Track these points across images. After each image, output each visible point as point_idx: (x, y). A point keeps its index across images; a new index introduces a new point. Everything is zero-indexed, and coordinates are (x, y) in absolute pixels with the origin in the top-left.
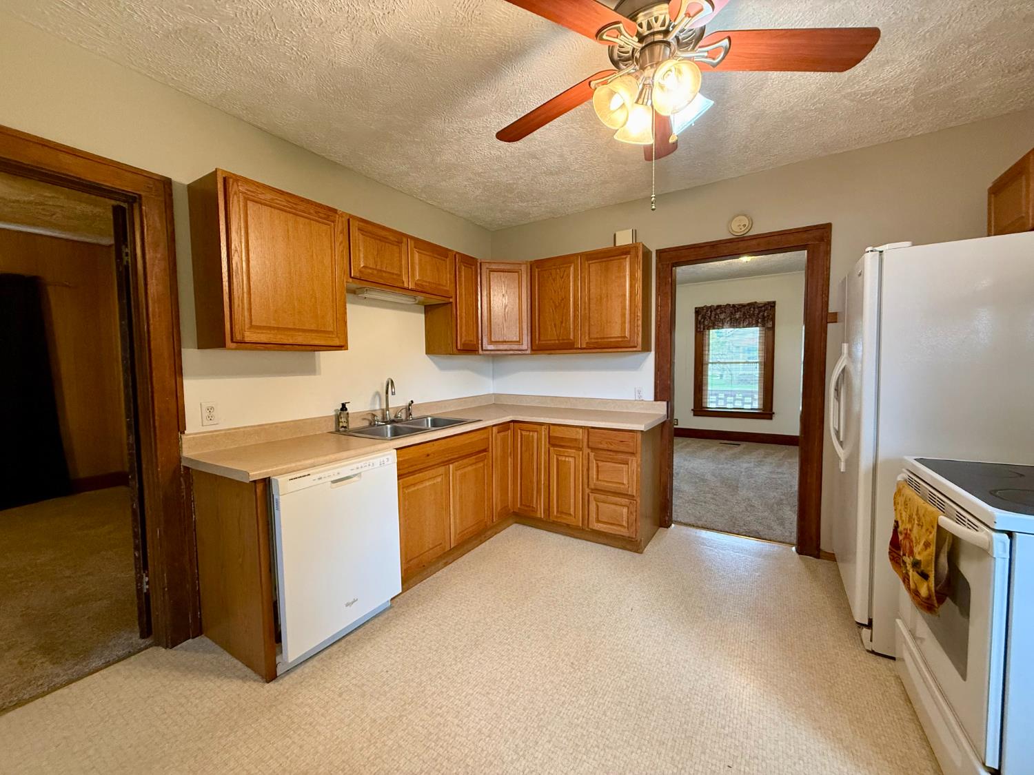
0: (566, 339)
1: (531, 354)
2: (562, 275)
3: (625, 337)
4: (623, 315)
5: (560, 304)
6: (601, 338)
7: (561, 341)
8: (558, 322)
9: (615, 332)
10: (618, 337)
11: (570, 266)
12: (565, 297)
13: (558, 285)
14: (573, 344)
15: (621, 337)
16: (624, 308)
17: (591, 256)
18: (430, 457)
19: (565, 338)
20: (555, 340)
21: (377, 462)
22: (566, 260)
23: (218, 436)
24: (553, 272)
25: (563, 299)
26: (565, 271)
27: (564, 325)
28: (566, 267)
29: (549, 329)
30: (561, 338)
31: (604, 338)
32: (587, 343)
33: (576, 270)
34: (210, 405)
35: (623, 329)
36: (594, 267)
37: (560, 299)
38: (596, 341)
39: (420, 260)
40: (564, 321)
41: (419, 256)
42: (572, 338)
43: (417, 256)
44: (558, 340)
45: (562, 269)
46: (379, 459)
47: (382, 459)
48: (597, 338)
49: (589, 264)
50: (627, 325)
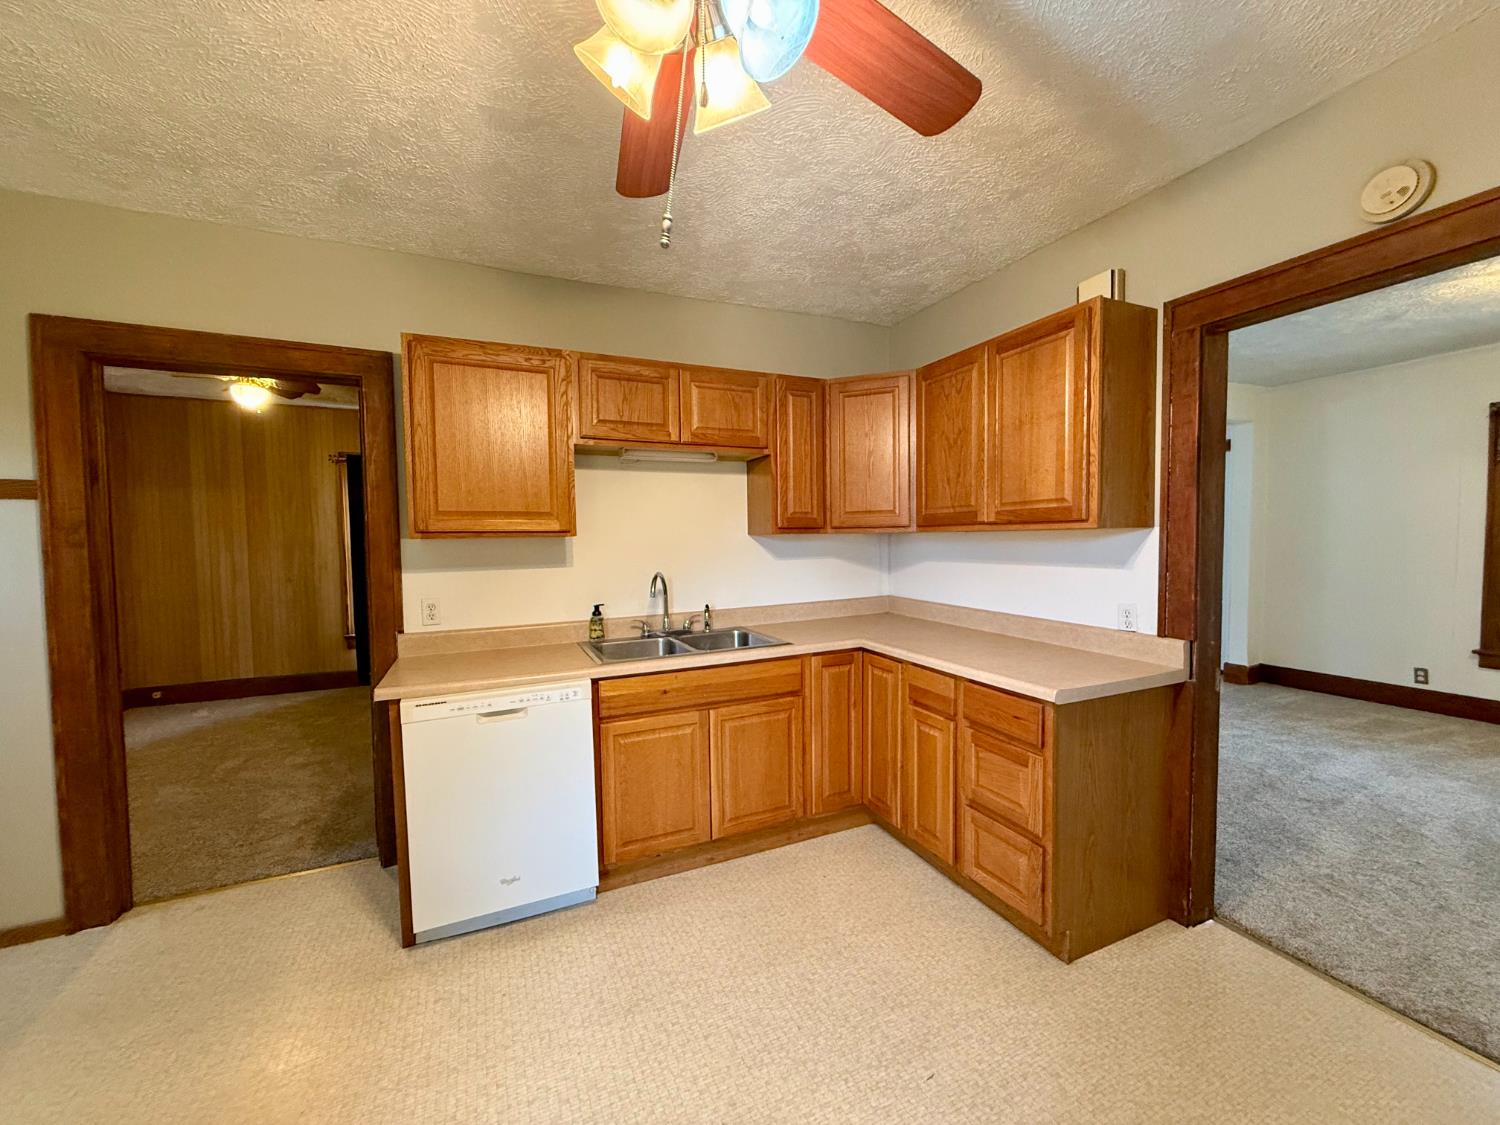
0: (965, 506)
1: (917, 532)
2: (959, 386)
3: (1063, 500)
4: (1060, 454)
5: (955, 443)
6: (1020, 503)
7: (958, 510)
8: (952, 474)
9: (1045, 489)
10: (1049, 501)
11: (970, 371)
12: (964, 428)
13: (954, 407)
14: (975, 514)
15: (1057, 500)
16: (1061, 439)
17: (1004, 345)
18: (668, 695)
19: (963, 503)
20: (948, 507)
21: (556, 695)
22: (964, 359)
23: (436, 638)
24: (946, 383)
25: (960, 432)
26: (963, 379)
27: (961, 480)
28: (966, 371)
29: (940, 487)
30: (956, 504)
31: (1025, 503)
32: (998, 513)
33: (981, 374)
34: (430, 602)
35: (1060, 482)
36: (1011, 362)
37: (956, 430)
38: (1012, 508)
39: (702, 399)
40: (962, 474)
41: (699, 393)
42: (973, 503)
43: (695, 391)
44: (953, 507)
45: (959, 377)
46: (559, 691)
47: (564, 692)
48: (1015, 503)
49: (1002, 360)
50: (1068, 476)
